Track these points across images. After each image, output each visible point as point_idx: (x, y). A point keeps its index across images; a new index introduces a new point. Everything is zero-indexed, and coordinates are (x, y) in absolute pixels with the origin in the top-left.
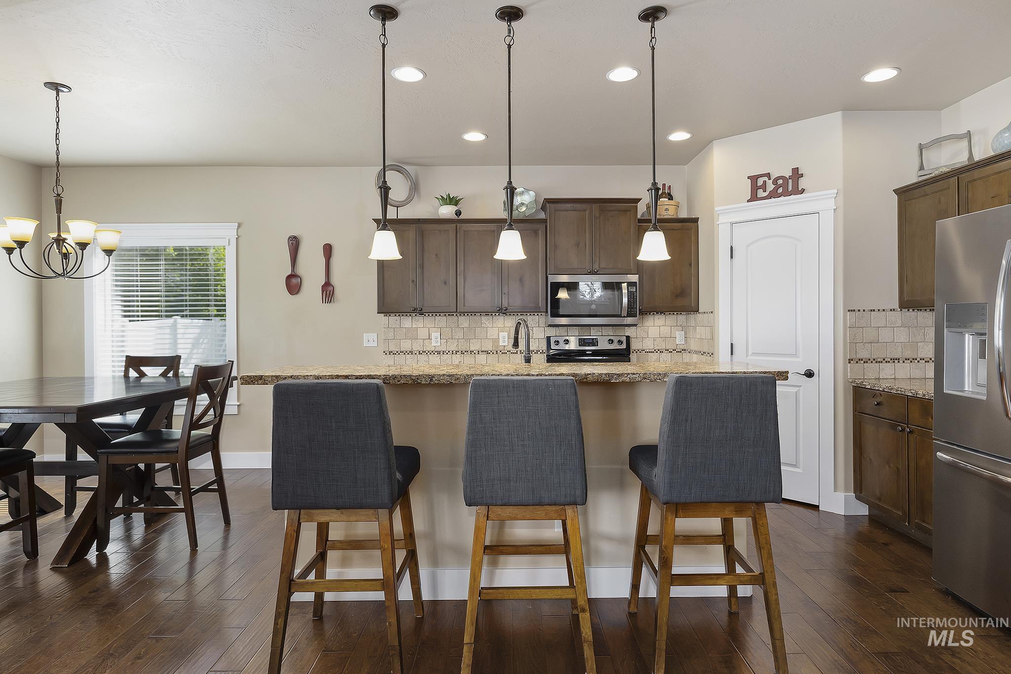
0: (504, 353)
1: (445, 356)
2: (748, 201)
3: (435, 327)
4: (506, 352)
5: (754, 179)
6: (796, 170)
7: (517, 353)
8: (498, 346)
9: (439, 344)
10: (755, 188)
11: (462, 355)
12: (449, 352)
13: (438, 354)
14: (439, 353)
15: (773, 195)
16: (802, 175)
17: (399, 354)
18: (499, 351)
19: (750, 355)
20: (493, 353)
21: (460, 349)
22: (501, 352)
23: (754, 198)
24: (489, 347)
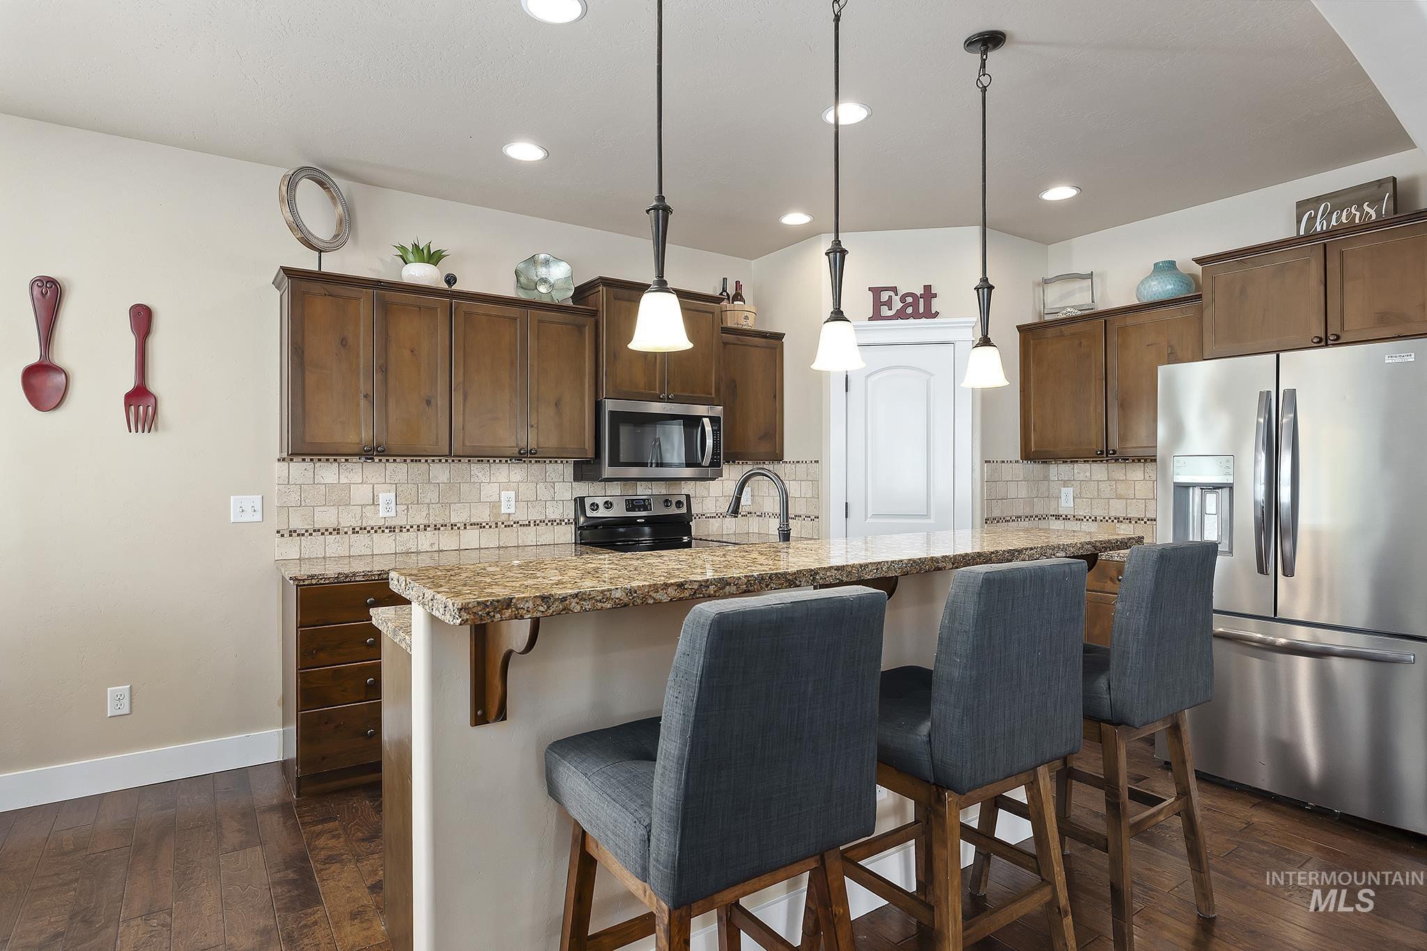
0: (509, 526)
1: (405, 535)
2: (870, 319)
3: (385, 483)
4: (512, 523)
5: (876, 292)
6: (928, 288)
7: (530, 526)
8: (499, 514)
9: (393, 514)
10: (877, 304)
11: (437, 532)
12: (412, 527)
13: (390, 531)
14: (392, 529)
15: (901, 315)
16: (935, 295)
17: (311, 534)
18: (500, 524)
19: (871, 518)
20: (490, 527)
21: (432, 521)
22: (503, 523)
23: (876, 316)
24: (484, 515)
